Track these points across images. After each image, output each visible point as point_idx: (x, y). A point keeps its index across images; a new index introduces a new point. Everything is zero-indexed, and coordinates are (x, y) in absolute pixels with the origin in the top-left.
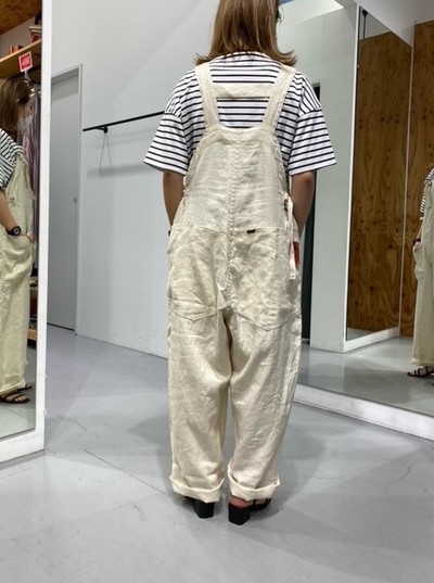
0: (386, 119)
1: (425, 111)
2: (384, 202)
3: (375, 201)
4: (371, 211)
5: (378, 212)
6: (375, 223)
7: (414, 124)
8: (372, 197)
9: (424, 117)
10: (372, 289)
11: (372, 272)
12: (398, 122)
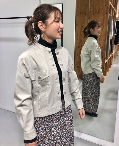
0: (82, 13)
1: (94, 12)
2: (81, 41)
3: (78, 40)
4: (77, 43)
5: (80, 44)
6: (78, 47)
7: (91, 16)
8: (77, 39)
9: (94, 14)
10: (78, 67)
11: (78, 62)
12: (85, 14)
